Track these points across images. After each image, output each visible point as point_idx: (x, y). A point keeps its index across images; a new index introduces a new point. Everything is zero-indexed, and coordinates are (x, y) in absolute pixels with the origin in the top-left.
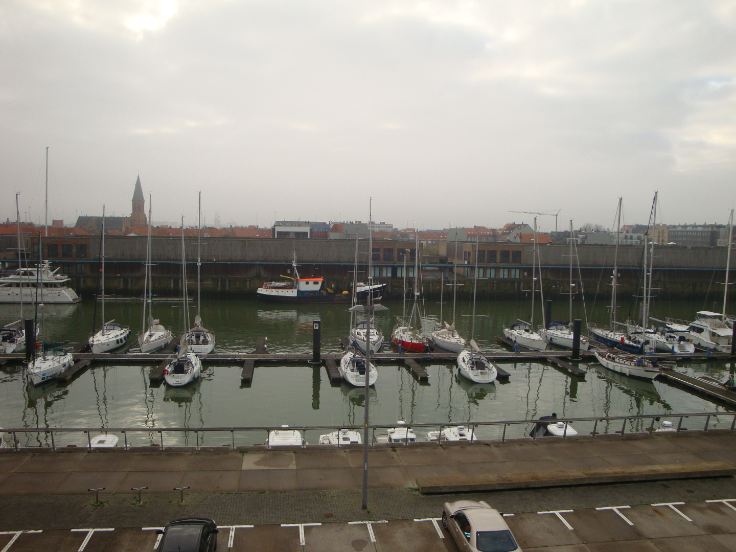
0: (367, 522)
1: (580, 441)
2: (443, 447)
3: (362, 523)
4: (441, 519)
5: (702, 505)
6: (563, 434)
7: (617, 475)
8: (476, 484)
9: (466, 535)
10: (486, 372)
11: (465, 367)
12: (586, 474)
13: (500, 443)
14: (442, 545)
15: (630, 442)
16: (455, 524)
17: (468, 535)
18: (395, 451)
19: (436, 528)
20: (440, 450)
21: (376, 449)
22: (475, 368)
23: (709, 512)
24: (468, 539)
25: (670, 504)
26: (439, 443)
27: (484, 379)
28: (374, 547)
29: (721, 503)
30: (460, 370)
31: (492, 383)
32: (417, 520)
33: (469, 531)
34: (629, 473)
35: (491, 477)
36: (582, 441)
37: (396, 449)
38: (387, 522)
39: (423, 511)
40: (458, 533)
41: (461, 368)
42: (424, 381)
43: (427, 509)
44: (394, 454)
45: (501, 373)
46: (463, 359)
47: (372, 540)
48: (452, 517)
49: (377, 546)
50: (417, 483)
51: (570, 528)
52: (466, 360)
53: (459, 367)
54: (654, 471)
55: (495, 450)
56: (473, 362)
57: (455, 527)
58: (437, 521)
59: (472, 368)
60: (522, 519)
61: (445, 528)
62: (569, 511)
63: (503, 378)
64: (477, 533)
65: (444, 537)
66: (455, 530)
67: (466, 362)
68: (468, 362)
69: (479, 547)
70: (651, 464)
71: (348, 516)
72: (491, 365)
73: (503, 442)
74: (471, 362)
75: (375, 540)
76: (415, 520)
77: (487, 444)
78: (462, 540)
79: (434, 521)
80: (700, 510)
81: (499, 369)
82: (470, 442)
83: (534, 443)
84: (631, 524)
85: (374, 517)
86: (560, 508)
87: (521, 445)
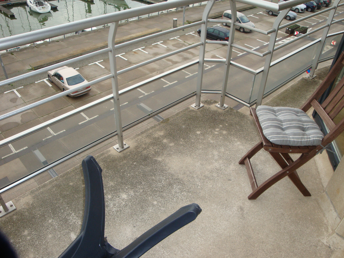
0: (13, 90)
1: (99, 31)
2: (37, 47)
3: (11, 91)
4: (48, 78)
5: (151, 46)
6: (91, 30)
7: (117, 42)
8: (58, 59)
9: (62, 82)
10: (45, 7)
11: (33, 6)
12: (105, 44)
13: (63, 39)
14: (52, 89)
15: (120, 27)
16: (55, 79)
17: (62, 81)
18: (13, 54)
19: (47, 83)
20: (36, 49)
21: (2, 56)
22: (38, 6)
23: (154, 48)
24: (63, 83)
25: (140, 49)
26: (34, 45)
27: (44, 11)
28: (22, 99)
29: (157, 44)
30: (30, 8)
31: (49, 12)
32: (37, 82)
33: (63, 79)
34: (122, 40)
35: (64, 55)
36: (100, 30)
37: (13, 53)
38: (23, 87)
39: (38, 78)
40: (58, 82)
41: (30, 6)
42: (12, 17)
43: (40, 76)
44: (13, 56)
45: (53, 6)
46: (30, 1)
47: (19, 97)
48: (53, 76)
49: (22, 98)
50: (30, 66)
51: (103, 67)
52: (32, 2)
53: (29, 6)
54: (132, 37)
55: (62, 43)
56: (36, 2)
57: (56, 80)
58: (46, 80)
59: (36, 5)
60: (83, 69)
61: (51, 82)
62: (101, 61)
63: (54, 9)
64: (67, 79)
65: (52, 86)
66: (56, 81)
67: (32, 3)
68: (33, 3)
69: (69, 84)
70: (130, 34)
71: (3, 90)
72: (46, 3)
73: (65, 39)
74: (35, 3)
75: (21, 96)
76: (36, 82)
77: (58, 41)
78: (60, 84)
79: (45, 80)
80: (151, 48)
81: (51, 4)
82: (49, 42)
83: (79, 36)
84: (126, 60)
85: (16, 86)
86: (97, 60)
87: (73, 38)
